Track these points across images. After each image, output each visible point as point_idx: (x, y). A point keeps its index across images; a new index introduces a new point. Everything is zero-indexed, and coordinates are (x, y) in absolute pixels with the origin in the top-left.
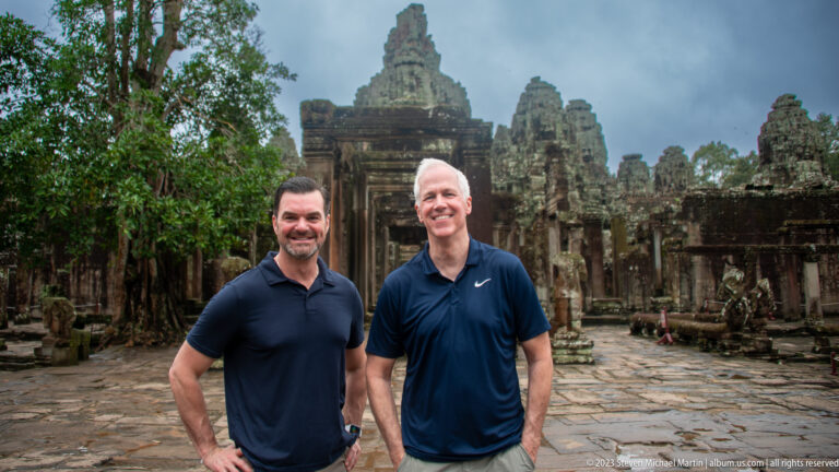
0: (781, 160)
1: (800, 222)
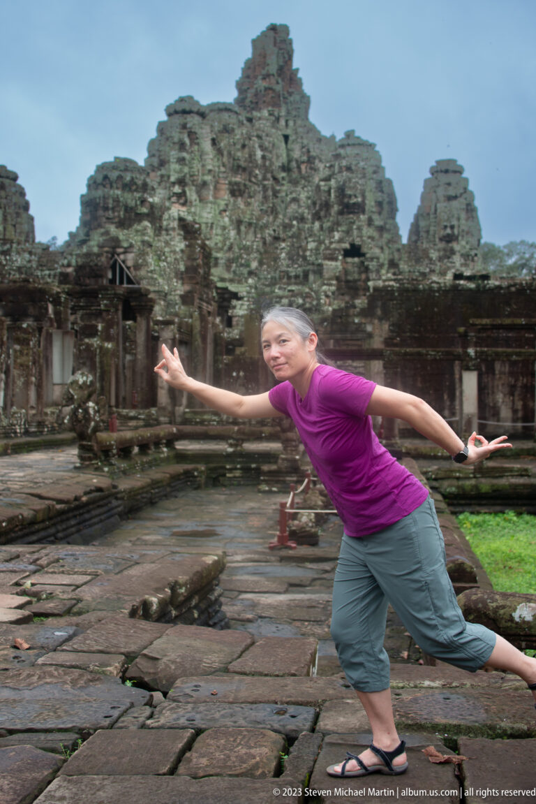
1: (485, 321)
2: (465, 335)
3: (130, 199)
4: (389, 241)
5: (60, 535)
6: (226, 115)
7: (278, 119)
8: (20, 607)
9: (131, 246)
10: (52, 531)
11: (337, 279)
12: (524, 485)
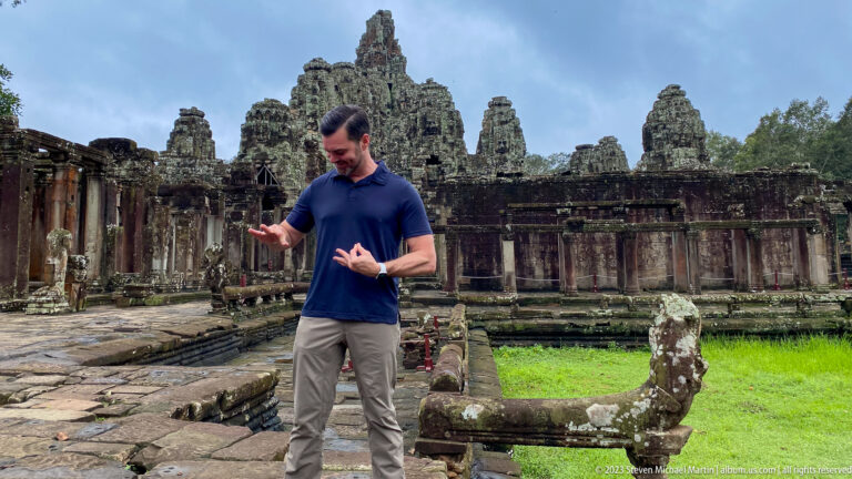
0: (659, 147)
1: (519, 205)
2: (505, 215)
3: (275, 126)
4: (458, 153)
5: (184, 362)
6: (346, 71)
7: (384, 73)
8: (90, 410)
9: (275, 158)
10: (178, 358)
11: (422, 179)
12: (548, 325)
